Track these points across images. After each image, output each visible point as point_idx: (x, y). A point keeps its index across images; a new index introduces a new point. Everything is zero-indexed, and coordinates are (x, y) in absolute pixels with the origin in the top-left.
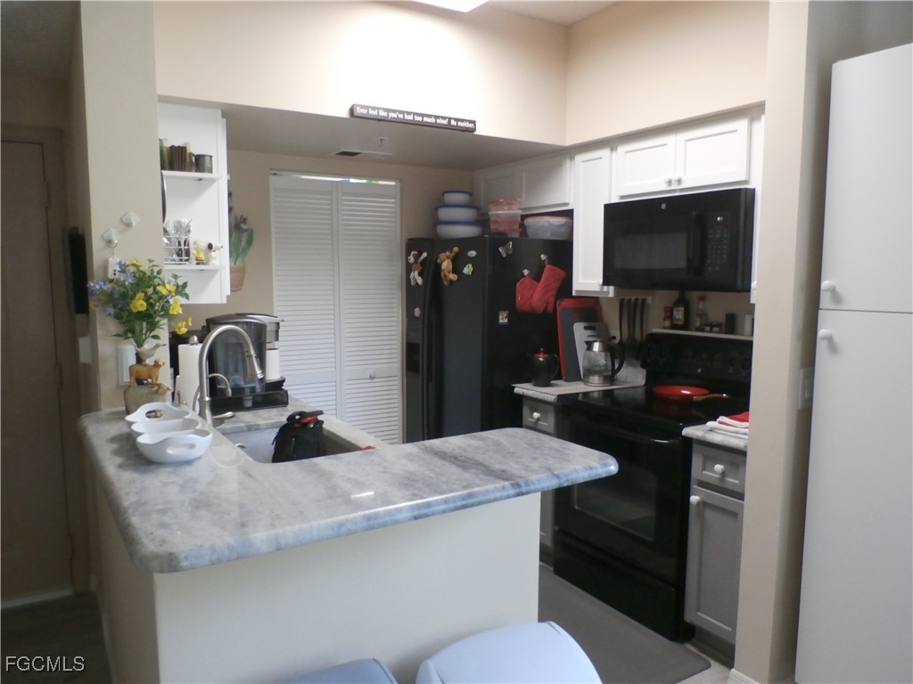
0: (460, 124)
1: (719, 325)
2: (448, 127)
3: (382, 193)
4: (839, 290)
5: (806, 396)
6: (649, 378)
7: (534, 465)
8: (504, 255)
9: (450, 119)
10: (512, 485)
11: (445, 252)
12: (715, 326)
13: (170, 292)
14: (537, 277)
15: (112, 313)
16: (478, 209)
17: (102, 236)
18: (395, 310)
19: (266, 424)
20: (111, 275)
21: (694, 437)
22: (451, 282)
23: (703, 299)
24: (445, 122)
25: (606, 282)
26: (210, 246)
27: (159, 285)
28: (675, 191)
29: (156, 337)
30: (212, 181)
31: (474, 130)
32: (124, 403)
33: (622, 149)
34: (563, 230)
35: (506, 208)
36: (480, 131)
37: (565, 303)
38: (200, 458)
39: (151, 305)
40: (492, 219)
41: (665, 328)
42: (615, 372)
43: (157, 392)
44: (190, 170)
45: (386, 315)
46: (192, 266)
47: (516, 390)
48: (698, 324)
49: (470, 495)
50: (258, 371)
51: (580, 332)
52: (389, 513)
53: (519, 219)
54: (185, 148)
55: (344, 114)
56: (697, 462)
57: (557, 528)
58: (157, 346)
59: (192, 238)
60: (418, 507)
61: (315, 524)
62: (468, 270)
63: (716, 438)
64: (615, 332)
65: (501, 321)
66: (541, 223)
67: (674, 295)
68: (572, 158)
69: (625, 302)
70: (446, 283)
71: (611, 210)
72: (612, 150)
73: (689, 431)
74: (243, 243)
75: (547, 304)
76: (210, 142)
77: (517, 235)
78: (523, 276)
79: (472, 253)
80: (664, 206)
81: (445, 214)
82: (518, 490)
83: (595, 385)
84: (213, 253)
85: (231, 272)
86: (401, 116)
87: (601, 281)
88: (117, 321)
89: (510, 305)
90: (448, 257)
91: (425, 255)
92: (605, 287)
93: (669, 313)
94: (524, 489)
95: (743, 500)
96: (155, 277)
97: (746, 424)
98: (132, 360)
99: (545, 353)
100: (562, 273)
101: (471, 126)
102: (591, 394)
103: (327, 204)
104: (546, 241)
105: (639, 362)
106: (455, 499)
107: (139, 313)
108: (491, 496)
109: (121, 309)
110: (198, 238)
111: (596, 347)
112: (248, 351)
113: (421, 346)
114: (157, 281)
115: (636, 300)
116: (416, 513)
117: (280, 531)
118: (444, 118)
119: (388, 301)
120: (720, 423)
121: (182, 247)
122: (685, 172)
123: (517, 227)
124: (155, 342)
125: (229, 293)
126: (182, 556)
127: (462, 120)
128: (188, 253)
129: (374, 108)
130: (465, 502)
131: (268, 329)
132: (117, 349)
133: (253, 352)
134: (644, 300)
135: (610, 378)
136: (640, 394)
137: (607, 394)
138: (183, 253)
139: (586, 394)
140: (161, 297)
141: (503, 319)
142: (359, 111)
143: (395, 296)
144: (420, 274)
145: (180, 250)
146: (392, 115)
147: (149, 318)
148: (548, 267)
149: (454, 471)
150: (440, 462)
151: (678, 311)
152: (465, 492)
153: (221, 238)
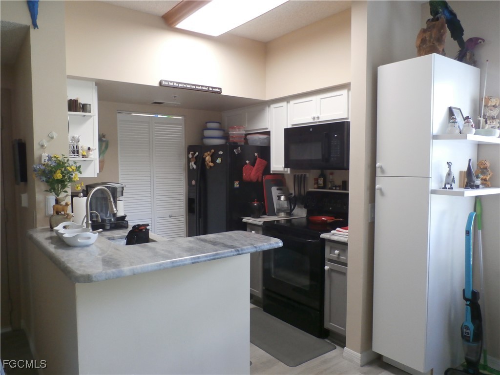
0: (213, 89)
1: (339, 186)
2: (208, 91)
3: (175, 123)
4: (383, 167)
5: (373, 216)
6: (308, 213)
7: (246, 243)
8: (237, 154)
9: (209, 87)
10: (235, 250)
11: (207, 152)
12: (337, 187)
13: (73, 170)
14: (253, 164)
15: (45, 180)
16: (224, 131)
17: (39, 143)
18: (182, 182)
19: (118, 237)
20: (43, 162)
21: (326, 238)
22: (210, 167)
23: (332, 174)
24: (206, 89)
25: (286, 166)
26: (89, 149)
27: (67, 166)
28: (316, 122)
29: (66, 192)
30: (91, 116)
31: (221, 92)
32: (49, 224)
33: (292, 102)
34: (266, 141)
35: (237, 130)
36: (224, 93)
37: (267, 177)
38: (93, 244)
39: (64, 176)
40: (230, 136)
41: (315, 188)
42: (292, 210)
43: (67, 217)
44: (79, 112)
45: (178, 184)
46: (80, 158)
47: (244, 220)
48: (330, 186)
49: (217, 254)
50: (115, 209)
51: (275, 191)
52: (182, 261)
53: (244, 135)
54: (77, 100)
55: (156, 84)
56: (327, 250)
57: (264, 288)
58: (67, 196)
59: (80, 144)
60: (194, 258)
61: (149, 264)
62: (219, 161)
63: (335, 238)
64: (292, 191)
65: (235, 186)
66: (255, 138)
67: (318, 172)
68: (269, 106)
69: (296, 176)
70: (208, 167)
71: (288, 132)
72: (288, 102)
73: (323, 236)
74: (103, 148)
75: (258, 177)
76: (89, 97)
77: (243, 144)
78: (246, 164)
79: (221, 153)
80: (311, 130)
81: (207, 133)
82: (238, 253)
83: (282, 217)
84: (90, 152)
85: (99, 162)
86: (185, 86)
87: (284, 166)
88: (46, 183)
89: (240, 178)
90: (209, 155)
91: (197, 153)
92: (286, 169)
93: (316, 180)
94: (241, 252)
95: (347, 266)
96: (66, 163)
97: (347, 231)
98: (54, 203)
99: (257, 201)
100: (266, 162)
101: (219, 90)
102: (280, 222)
103: (147, 128)
104: (257, 147)
105: (303, 206)
106: (210, 256)
107: (58, 180)
108: (226, 255)
109: (49, 178)
110: (83, 145)
111: (283, 198)
112: (110, 199)
113: (195, 200)
114: (66, 165)
115: (301, 175)
116: (193, 261)
117: (135, 267)
118: (206, 87)
119: (178, 177)
120: (337, 231)
121: (75, 149)
122: (321, 113)
123: (243, 139)
124: (66, 194)
125: (98, 172)
126: (94, 275)
127: (215, 88)
128: (78, 152)
129: (171, 82)
130: (215, 257)
131: (118, 190)
132: (45, 198)
133: (112, 200)
134: (305, 175)
135: (289, 213)
136: (304, 220)
137: (289, 221)
138: (75, 152)
139: (278, 221)
140: (69, 172)
141: (236, 185)
142: (164, 83)
143: (182, 175)
144: (195, 164)
145: (74, 150)
146: (180, 85)
147: (62, 182)
148: (258, 159)
149: (210, 246)
150: (204, 243)
151: (321, 180)
152: (215, 253)
153: (95, 145)
